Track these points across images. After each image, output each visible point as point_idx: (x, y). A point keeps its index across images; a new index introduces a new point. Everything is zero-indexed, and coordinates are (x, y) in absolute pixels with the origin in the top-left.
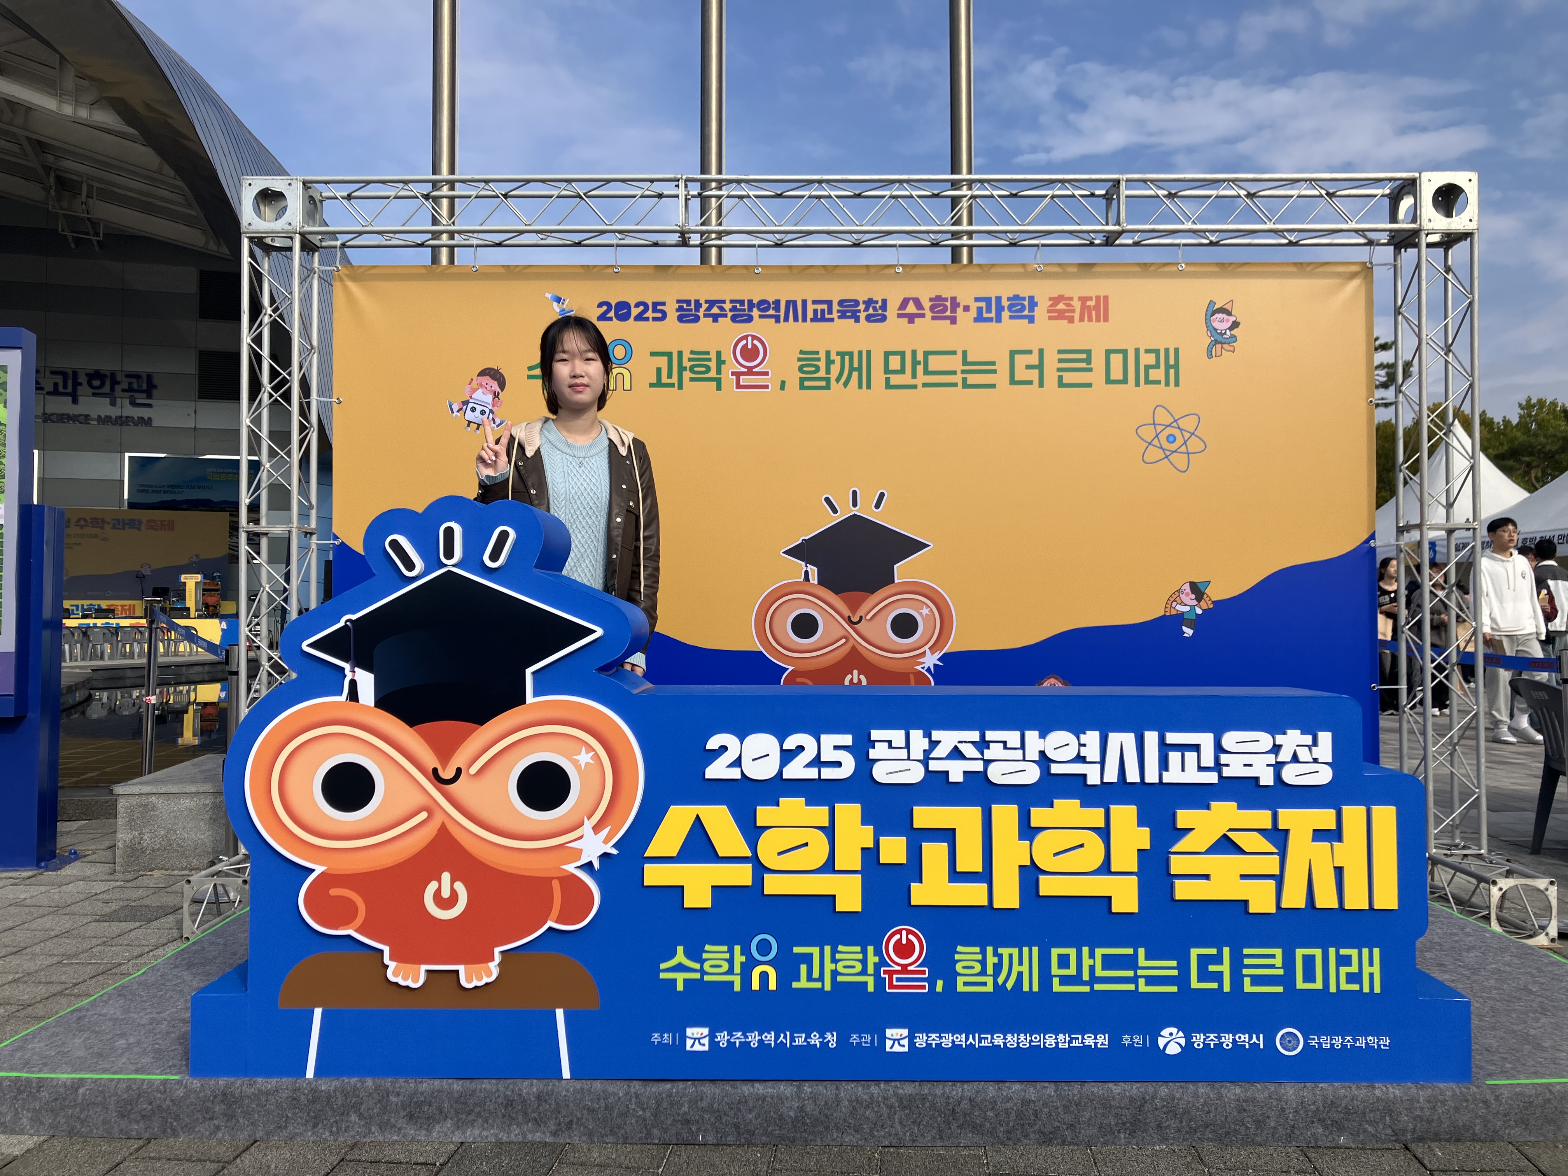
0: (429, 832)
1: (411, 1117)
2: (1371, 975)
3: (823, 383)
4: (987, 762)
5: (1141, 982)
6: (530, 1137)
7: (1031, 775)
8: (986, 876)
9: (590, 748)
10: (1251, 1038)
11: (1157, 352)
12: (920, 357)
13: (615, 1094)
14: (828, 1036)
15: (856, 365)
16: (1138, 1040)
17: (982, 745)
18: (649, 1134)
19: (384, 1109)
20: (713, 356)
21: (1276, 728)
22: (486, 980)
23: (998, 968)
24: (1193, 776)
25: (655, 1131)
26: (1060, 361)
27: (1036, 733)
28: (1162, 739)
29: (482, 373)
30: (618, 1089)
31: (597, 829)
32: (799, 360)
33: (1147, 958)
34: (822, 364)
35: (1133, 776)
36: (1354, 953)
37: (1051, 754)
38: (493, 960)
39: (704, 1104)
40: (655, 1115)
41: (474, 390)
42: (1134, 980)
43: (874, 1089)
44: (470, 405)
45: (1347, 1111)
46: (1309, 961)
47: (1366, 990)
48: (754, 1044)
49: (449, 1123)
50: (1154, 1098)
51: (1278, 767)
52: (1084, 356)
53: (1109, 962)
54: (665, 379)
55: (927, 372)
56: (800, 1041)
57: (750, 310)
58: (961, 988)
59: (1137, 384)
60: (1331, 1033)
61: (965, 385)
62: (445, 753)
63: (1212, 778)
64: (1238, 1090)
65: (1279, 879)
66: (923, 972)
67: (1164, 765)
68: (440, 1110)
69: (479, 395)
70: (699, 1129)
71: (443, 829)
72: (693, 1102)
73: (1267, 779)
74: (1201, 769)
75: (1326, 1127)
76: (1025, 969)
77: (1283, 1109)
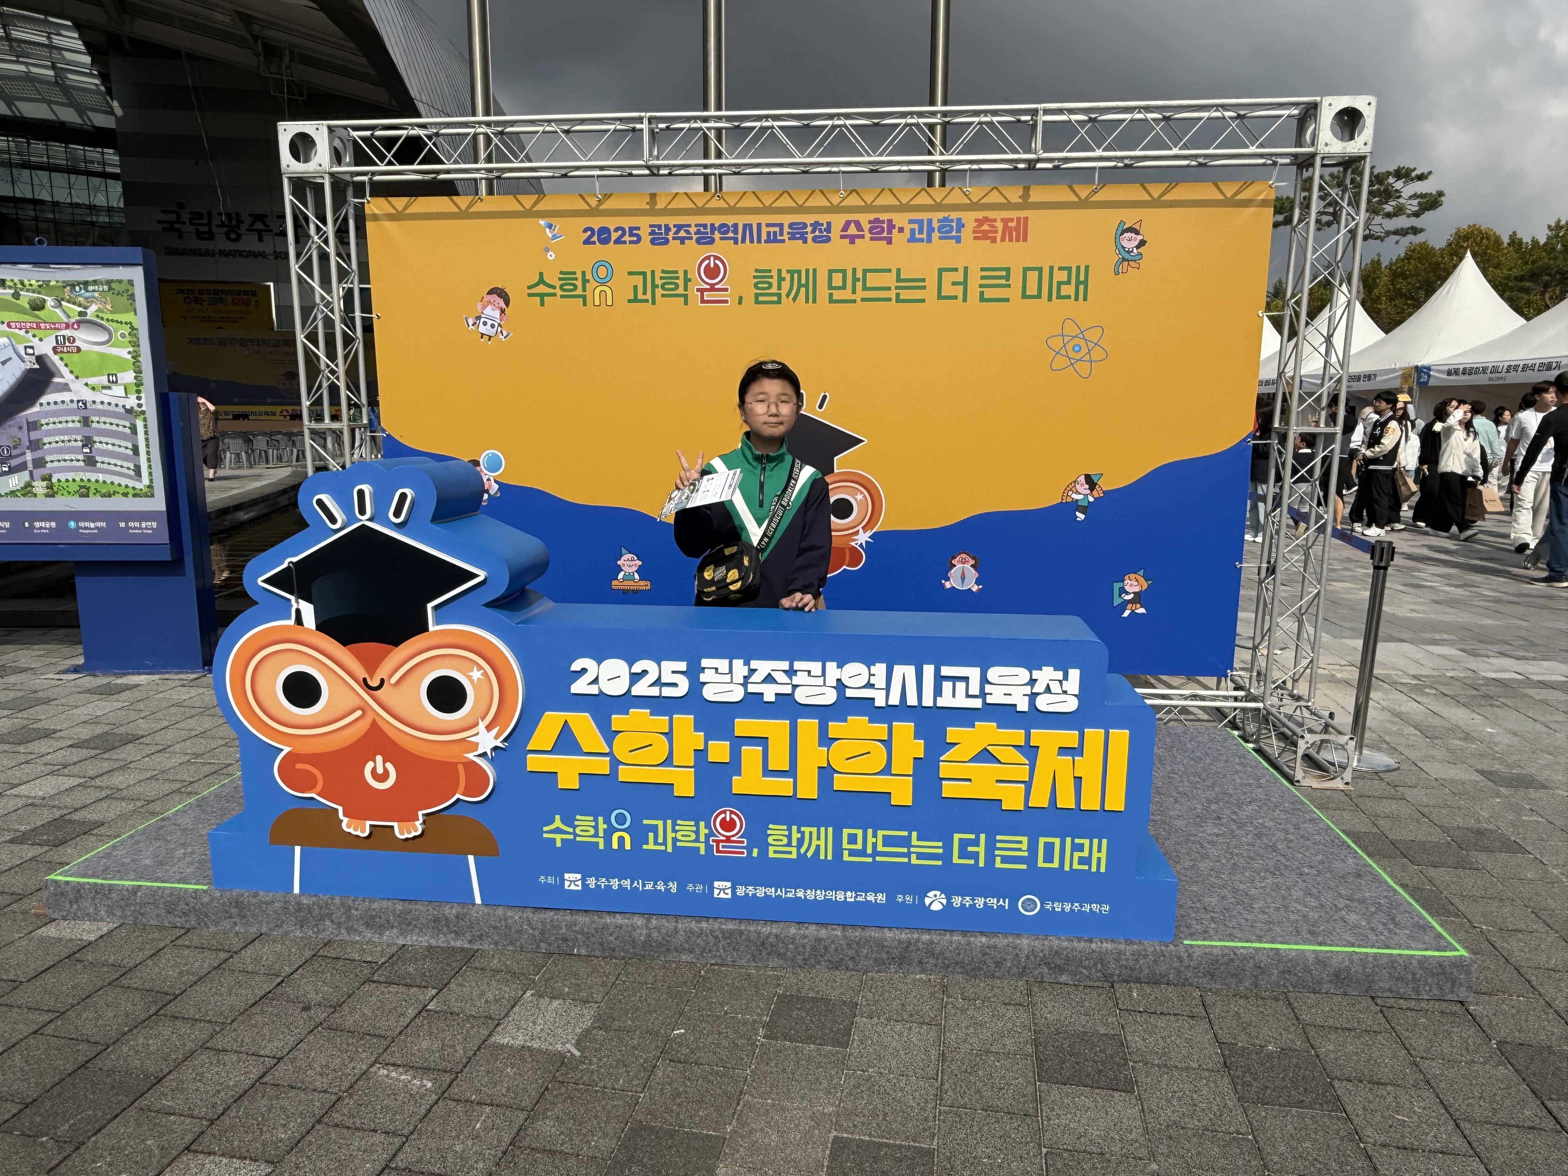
0: (364, 725)
1: (367, 925)
2: (1099, 859)
3: (775, 299)
4: (795, 687)
5: (914, 856)
6: (452, 943)
7: (830, 697)
8: (791, 772)
9: (480, 667)
10: (998, 901)
11: (1069, 269)
12: (859, 275)
13: (512, 917)
14: (671, 884)
15: (803, 282)
16: (909, 899)
17: (791, 673)
18: (538, 946)
19: (349, 918)
20: (681, 274)
21: (1032, 665)
22: (413, 834)
23: (801, 842)
24: (961, 702)
25: (542, 944)
26: (983, 278)
27: (835, 664)
28: (937, 671)
29: (490, 292)
30: (515, 915)
31: (489, 728)
32: (755, 277)
33: (918, 840)
34: (774, 281)
35: (912, 700)
36: (1086, 842)
37: (845, 681)
38: (418, 819)
39: (577, 928)
40: (542, 933)
41: (485, 307)
42: (908, 855)
43: (704, 925)
44: (482, 320)
45: (1068, 959)
46: (1049, 847)
47: (1094, 869)
48: (615, 887)
49: (395, 931)
50: (918, 941)
51: (1033, 696)
52: (1004, 273)
53: (887, 841)
54: (640, 296)
55: (865, 288)
56: (649, 887)
57: (712, 232)
58: (771, 855)
59: (1050, 299)
60: (1062, 900)
61: (898, 300)
62: (371, 666)
63: (977, 703)
64: (984, 939)
65: (1028, 785)
66: (743, 842)
67: (938, 692)
68: (388, 922)
69: (489, 311)
70: (574, 945)
71: (374, 723)
72: (569, 926)
73: (1023, 706)
74: (968, 696)
75: (1050, 969)
76: (822, 843)
77: (1017, 955)
